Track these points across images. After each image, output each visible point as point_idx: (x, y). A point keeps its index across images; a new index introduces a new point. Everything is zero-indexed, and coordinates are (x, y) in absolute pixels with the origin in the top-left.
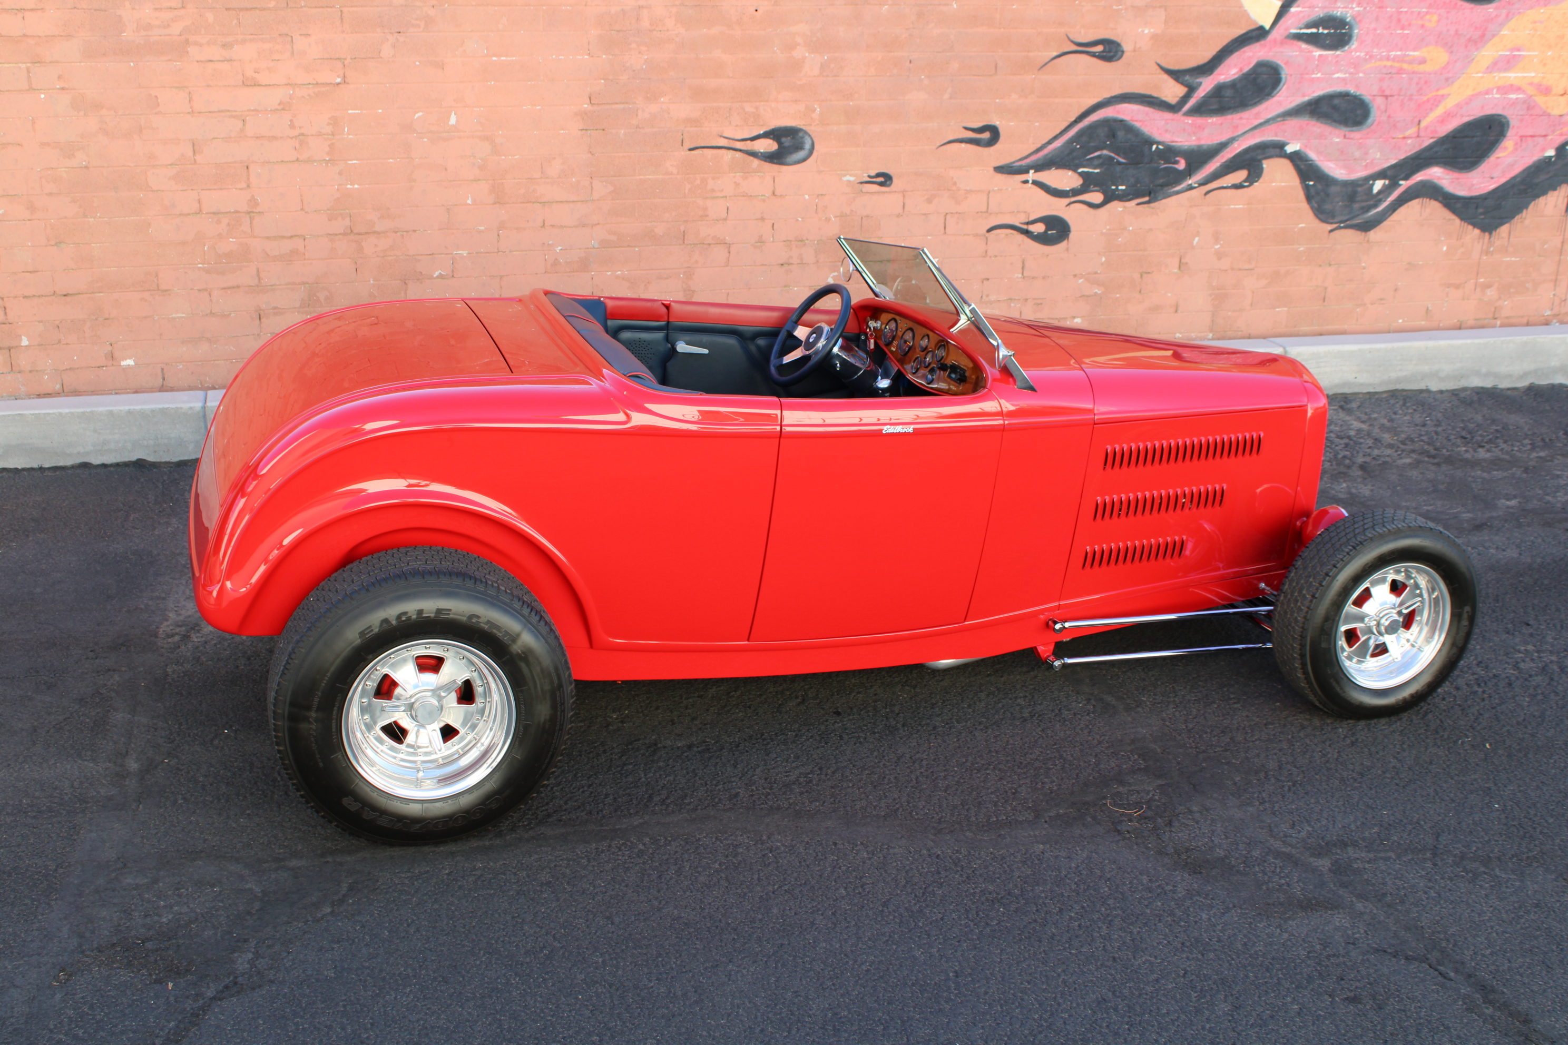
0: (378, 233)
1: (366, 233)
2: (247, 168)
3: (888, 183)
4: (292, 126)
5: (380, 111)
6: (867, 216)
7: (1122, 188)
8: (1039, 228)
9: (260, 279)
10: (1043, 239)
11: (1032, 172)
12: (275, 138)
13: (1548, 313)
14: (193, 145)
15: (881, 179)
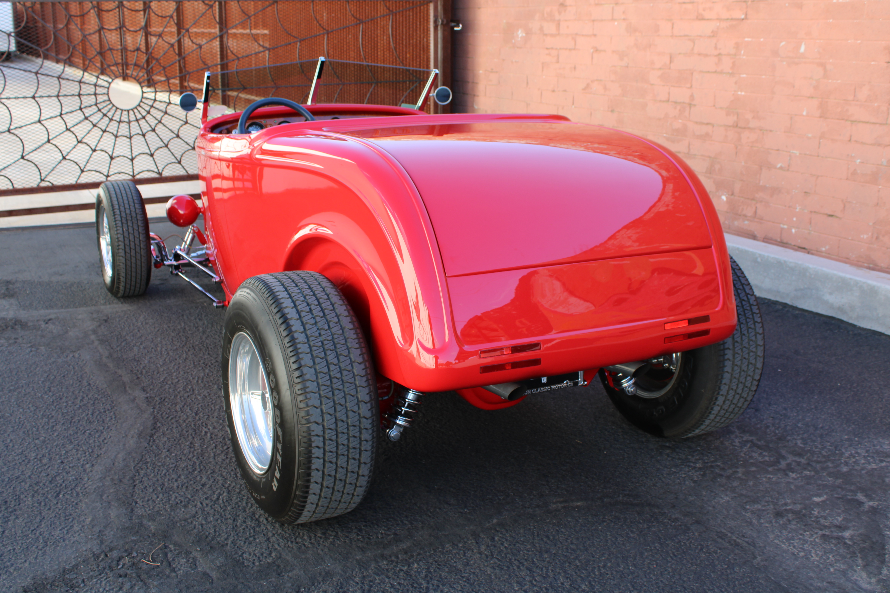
0: (749, 128)
1: (744, 128)
2: (692, 74)
4: (716, 48)
5: (762, 40)
9: (689, 149)
12: (706, 55)
14: (671, 57)
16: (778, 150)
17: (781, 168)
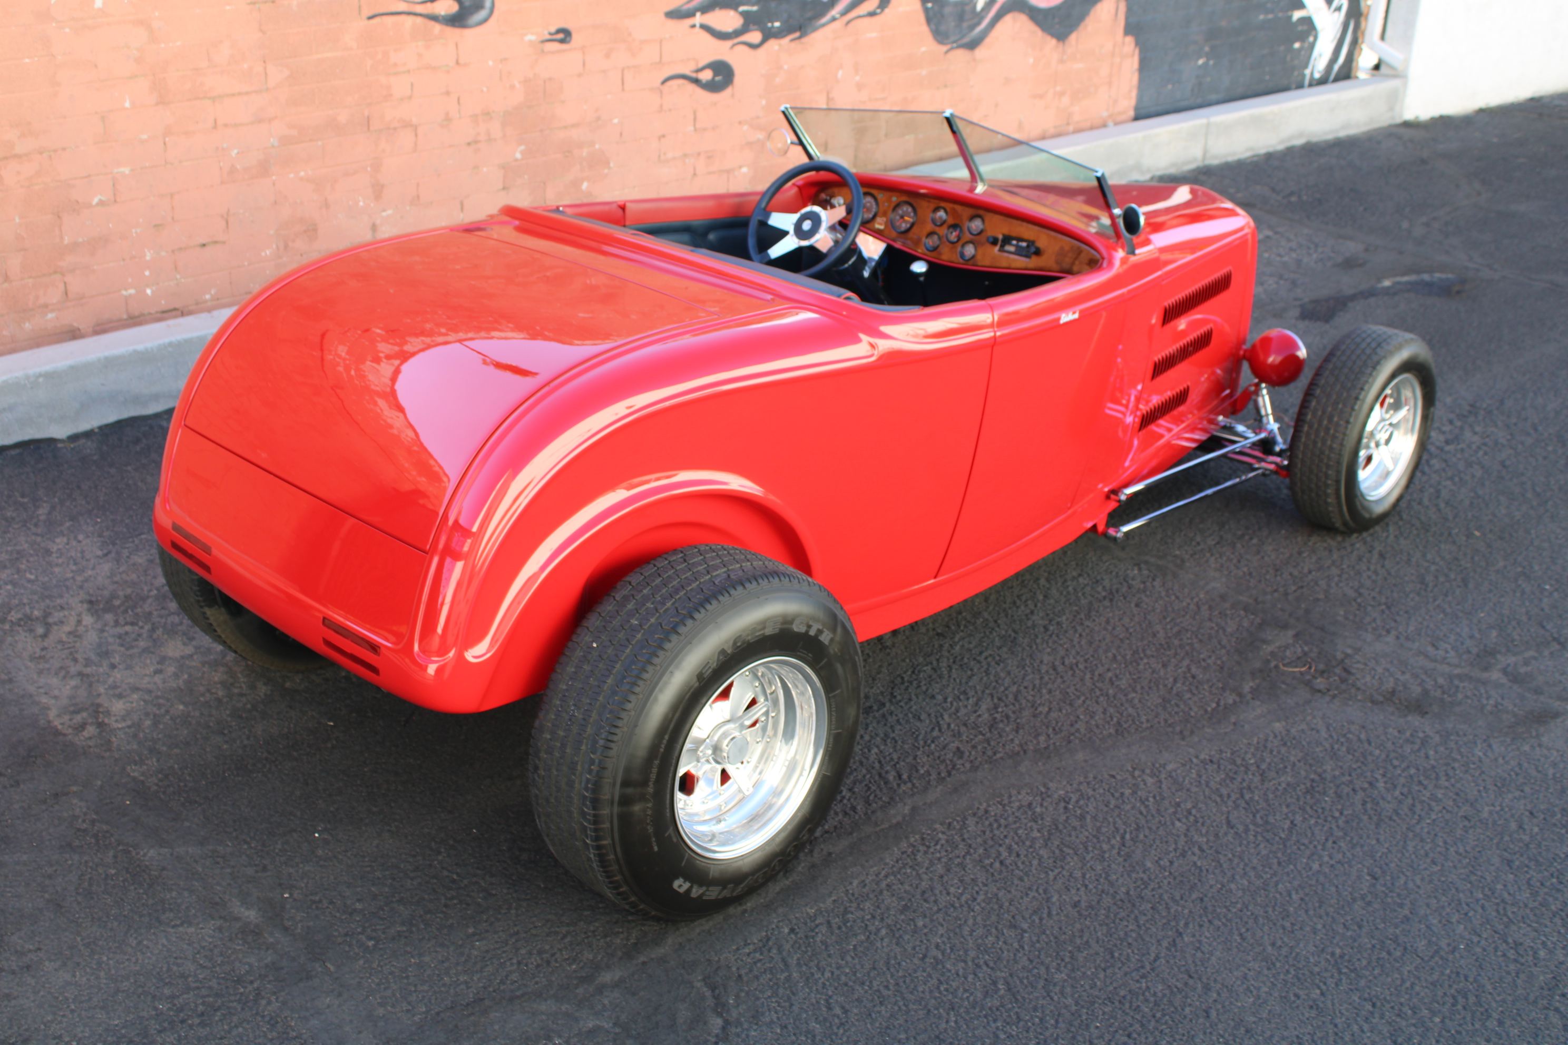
3: (568, 39)
6: (550, 79)
7: (777, 24)
8: (707, 75)
10: (712, 87)
11: (698, 14)
13: (1105, 114)
15: (561, 36)
16: (89, 176)
17: (101, 203)
